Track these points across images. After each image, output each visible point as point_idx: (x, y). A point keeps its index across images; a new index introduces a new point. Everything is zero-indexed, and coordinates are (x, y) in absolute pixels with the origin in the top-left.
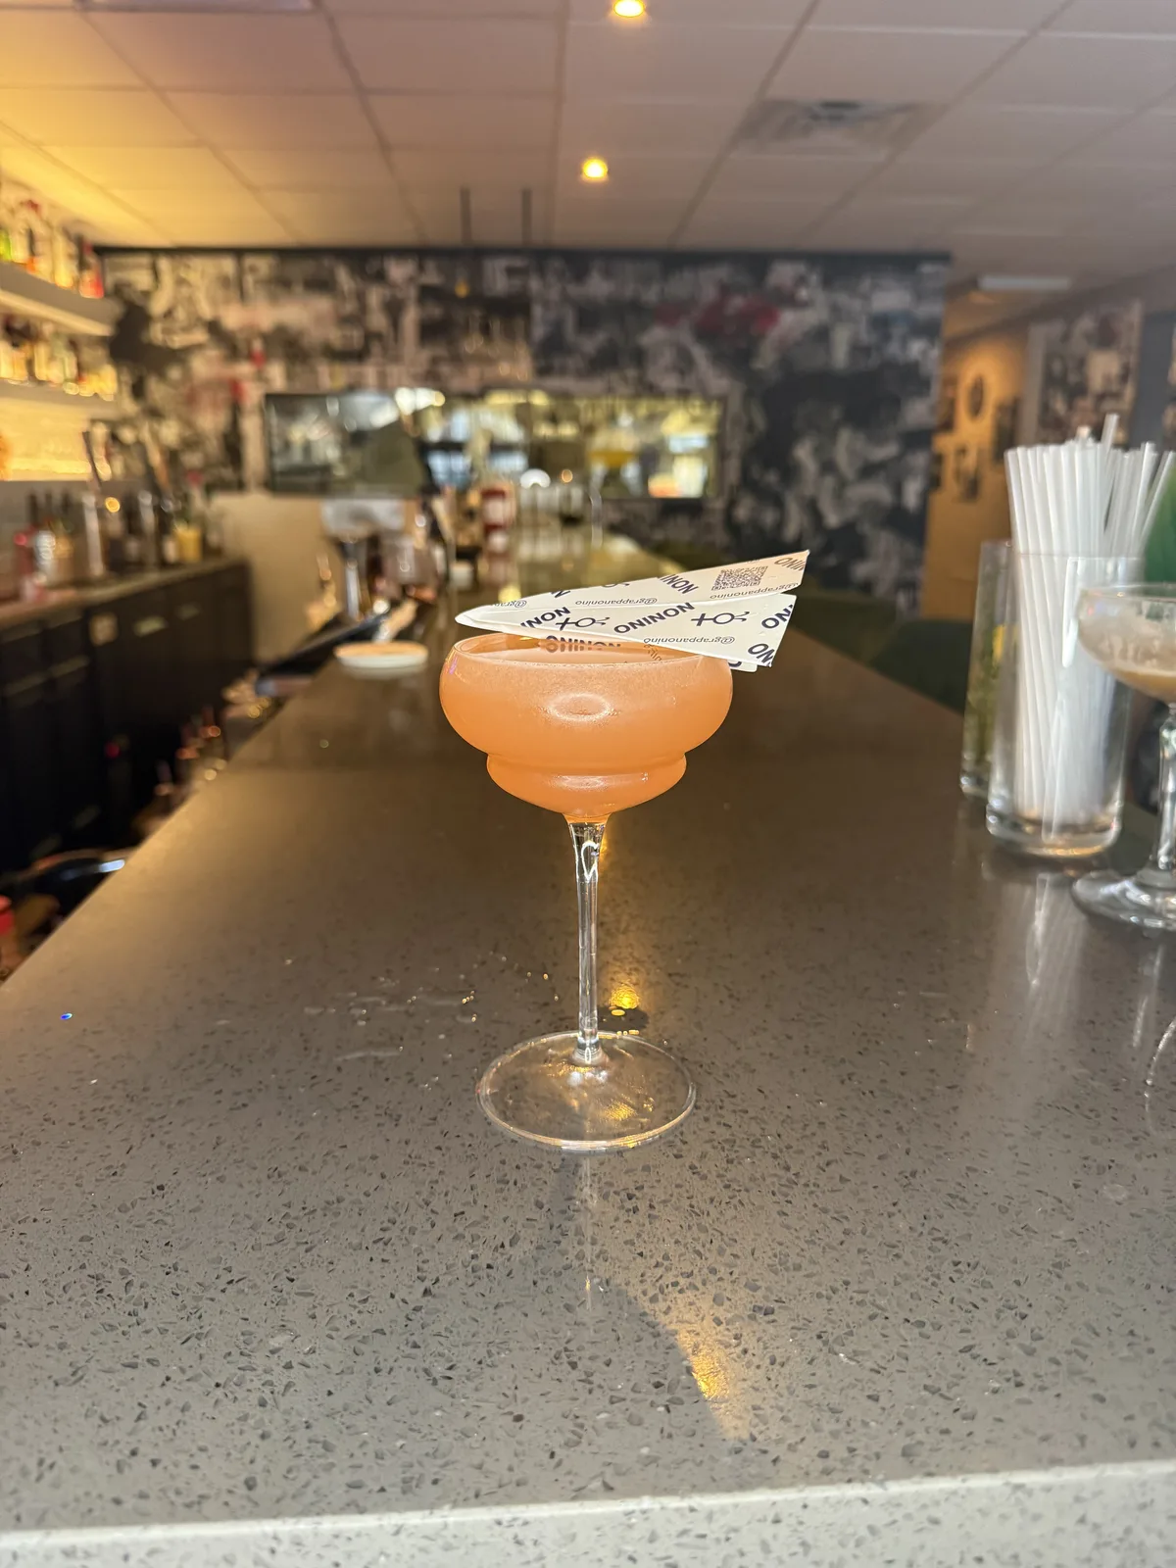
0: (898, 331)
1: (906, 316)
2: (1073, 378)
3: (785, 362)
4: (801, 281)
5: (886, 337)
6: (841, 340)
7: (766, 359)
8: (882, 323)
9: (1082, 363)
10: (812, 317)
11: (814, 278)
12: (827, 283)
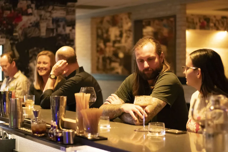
0: (62, 24)
1: (64, 19)
2: (105, 35)
3: (25, 34)
4: (29, 7)
5: (58, 26)
6: (43, 26)
7: (18, 33)
8: (56, 21)
9: (107, 31)
10: (33, 19)
11: (33, 6)
12: (37, 7)
